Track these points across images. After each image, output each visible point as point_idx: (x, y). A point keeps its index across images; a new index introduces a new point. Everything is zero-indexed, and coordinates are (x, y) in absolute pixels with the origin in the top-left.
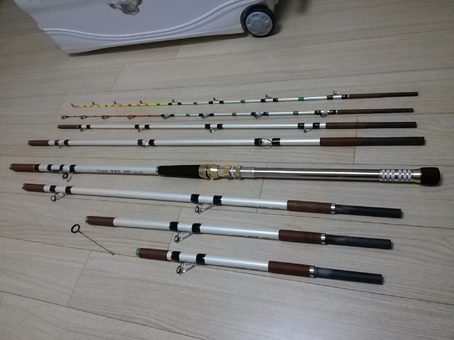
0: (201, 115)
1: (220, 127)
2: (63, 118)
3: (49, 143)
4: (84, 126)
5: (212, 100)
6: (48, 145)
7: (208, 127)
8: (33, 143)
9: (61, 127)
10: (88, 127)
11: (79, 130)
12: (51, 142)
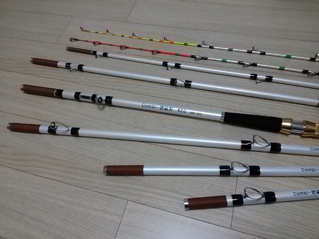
1: (269, 79)
2: (71, 40)
3: (59, 64)
4: (100, 53)
6: (57, 67)
8: (37, 62)
9: (70, 49)
10: (105, 55)
11: (94, 57)
12: (62, 64)
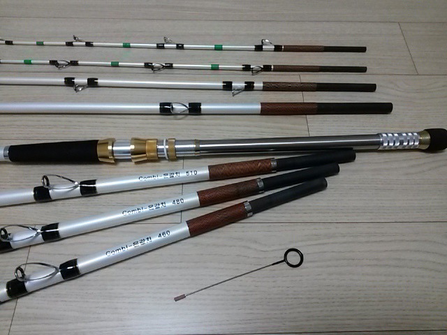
0: (54, 63)
1: (92, 83)
5: (71, 40)
7: (69, 82)
